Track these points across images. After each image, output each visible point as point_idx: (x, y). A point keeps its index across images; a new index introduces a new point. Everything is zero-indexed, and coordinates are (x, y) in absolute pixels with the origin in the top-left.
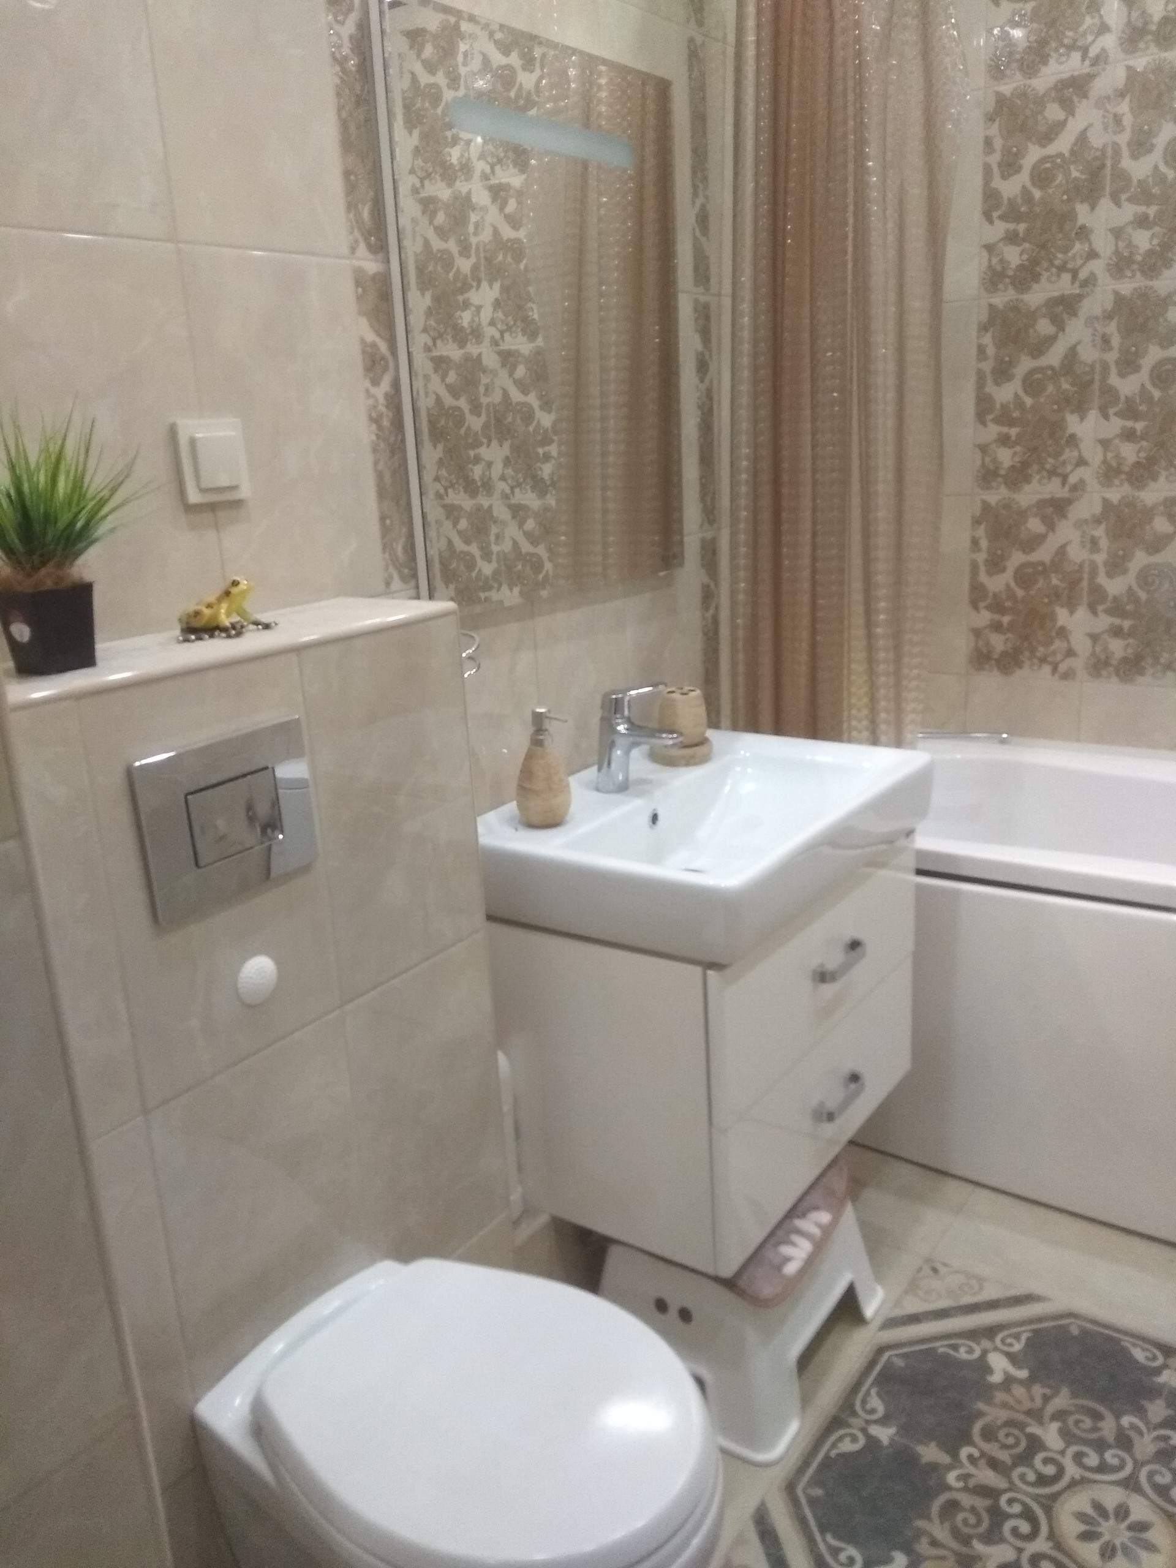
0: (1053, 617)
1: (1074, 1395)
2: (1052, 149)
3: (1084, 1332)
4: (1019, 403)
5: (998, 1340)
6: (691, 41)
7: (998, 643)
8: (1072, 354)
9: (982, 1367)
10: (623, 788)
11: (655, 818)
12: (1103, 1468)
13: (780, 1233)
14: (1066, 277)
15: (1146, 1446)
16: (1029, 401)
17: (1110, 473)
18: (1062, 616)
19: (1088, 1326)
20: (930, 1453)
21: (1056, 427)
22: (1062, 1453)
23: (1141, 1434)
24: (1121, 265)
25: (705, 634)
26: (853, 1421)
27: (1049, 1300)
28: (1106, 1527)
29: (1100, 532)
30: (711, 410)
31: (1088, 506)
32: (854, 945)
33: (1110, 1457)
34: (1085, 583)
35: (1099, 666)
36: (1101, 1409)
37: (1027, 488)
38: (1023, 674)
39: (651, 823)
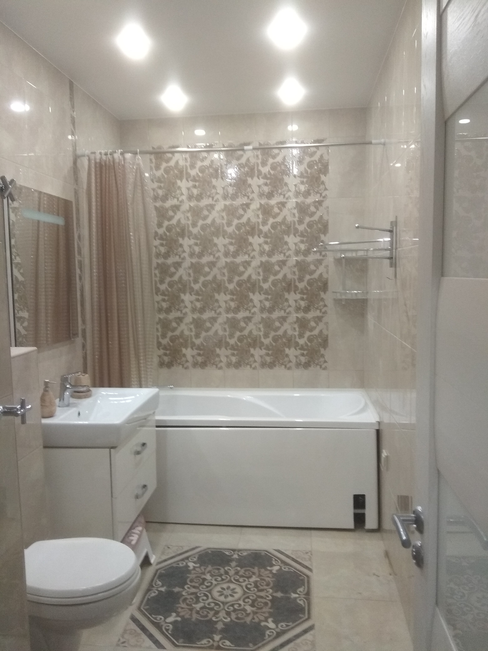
0: (181, 351)
1: (212, 566)
2: (171, 222)
3: (212, 552)
4: (167, 290)
5: (190, 560)
6: (75, 189)
7: (166, 359)
8: (181, 277)
9: (187, 566)
10: (68, 405)
11: (79, 414)
12: (223, 580)
13: (129, 534)
14: (177, 257)
15: (232, 572)
16: (170, 289)
17: (194, 310)
18: (184, 350)
19: (213, 550)
20: (177, 589)
21: (178, 297)
22: (212, 580)
23: (230, 570)
24: (192, 255)
25: (83, 358)
26: (153, 589)
27: (202, 547)
28: (225, 592)
29: (192, 326)
30: (83, 290)
31: (188, 319)
32: (144, 444)
33: (223, 577)
34: (189, 341)
35: (195, 365)
36: (219, 567)
37: (171, 314)
38: (174, 368)
39: (78, 416)
